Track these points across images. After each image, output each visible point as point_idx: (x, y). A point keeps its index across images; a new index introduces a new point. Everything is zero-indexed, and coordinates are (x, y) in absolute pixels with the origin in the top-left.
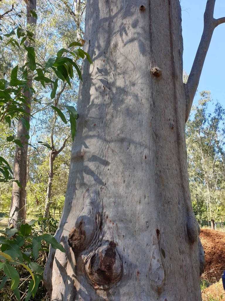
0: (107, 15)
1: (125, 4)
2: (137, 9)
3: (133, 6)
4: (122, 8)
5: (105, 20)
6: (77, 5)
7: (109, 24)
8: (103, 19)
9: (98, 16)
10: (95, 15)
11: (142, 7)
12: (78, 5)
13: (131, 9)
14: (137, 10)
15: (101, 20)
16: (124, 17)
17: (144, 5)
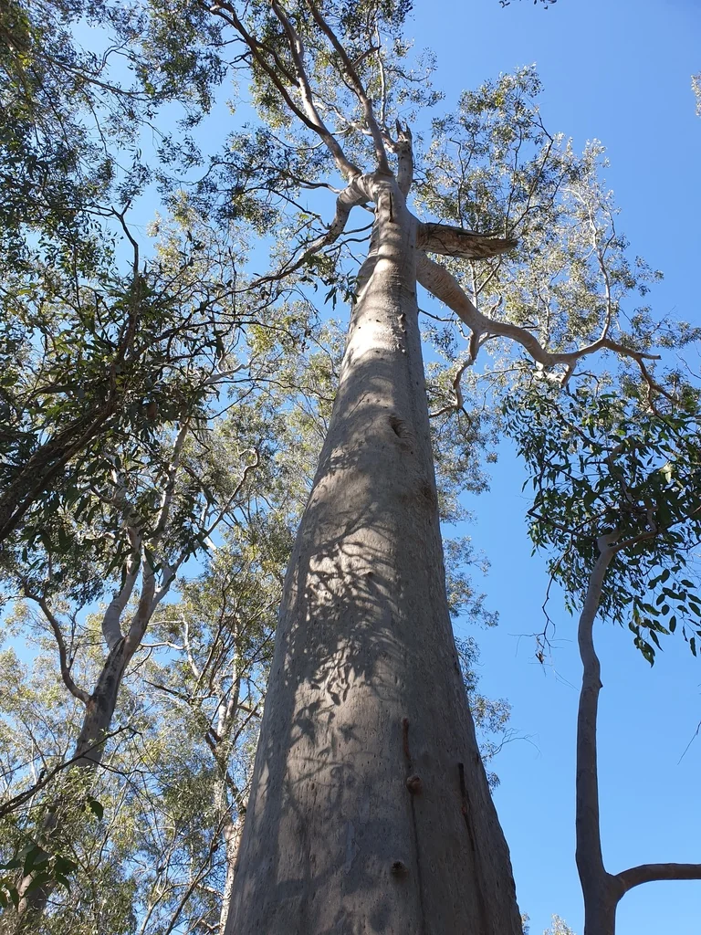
0: (300, 871)
1: (349, 848)
2: (384, 869)
3: (374, 858)
4: (340, 861)
5: (293, 886)
6: (226, 713)
7: (304, 902)
8: (287, 883)
9: (272, 873)
10: (264, 866)
11: (397, 866)
12: (228, 713)
13: (368, 867)
14: (383, 873)
15: (281, 884)
16: (348, 888)
17: (403, 862)
